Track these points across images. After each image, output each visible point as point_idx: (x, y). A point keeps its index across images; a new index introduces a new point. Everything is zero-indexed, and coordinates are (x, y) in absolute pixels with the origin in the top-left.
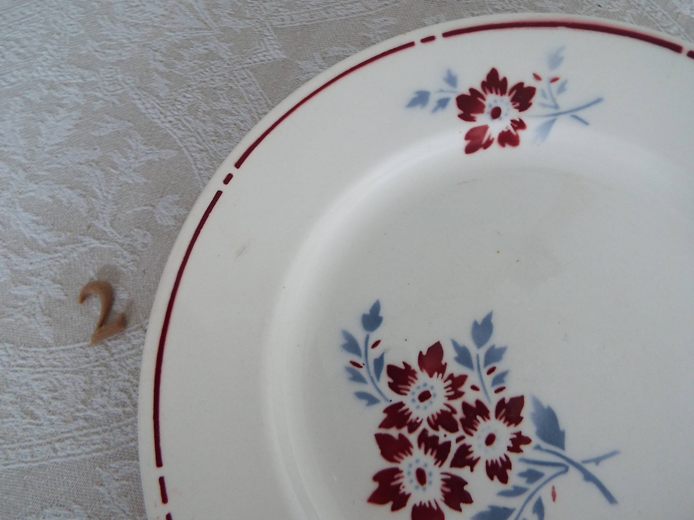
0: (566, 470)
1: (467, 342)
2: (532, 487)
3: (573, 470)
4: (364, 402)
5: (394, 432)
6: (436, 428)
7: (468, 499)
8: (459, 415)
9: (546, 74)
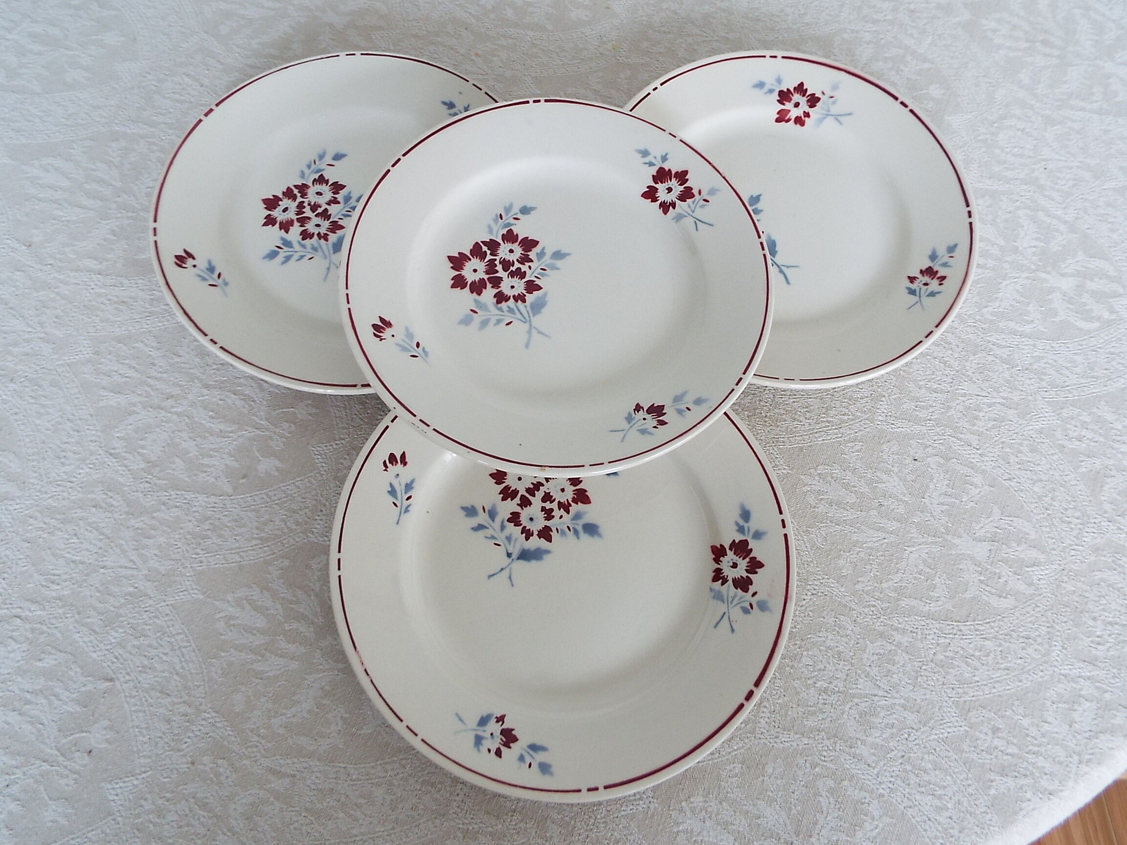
0: (526, 322)
1: (549, 252)
2: (507, 313)
3: (528, 324)
4: (487, 230)
5: (485, 248)
6: (500, 263)
7: (479, 294)
8: (513, 269)
9: (705, 195)
